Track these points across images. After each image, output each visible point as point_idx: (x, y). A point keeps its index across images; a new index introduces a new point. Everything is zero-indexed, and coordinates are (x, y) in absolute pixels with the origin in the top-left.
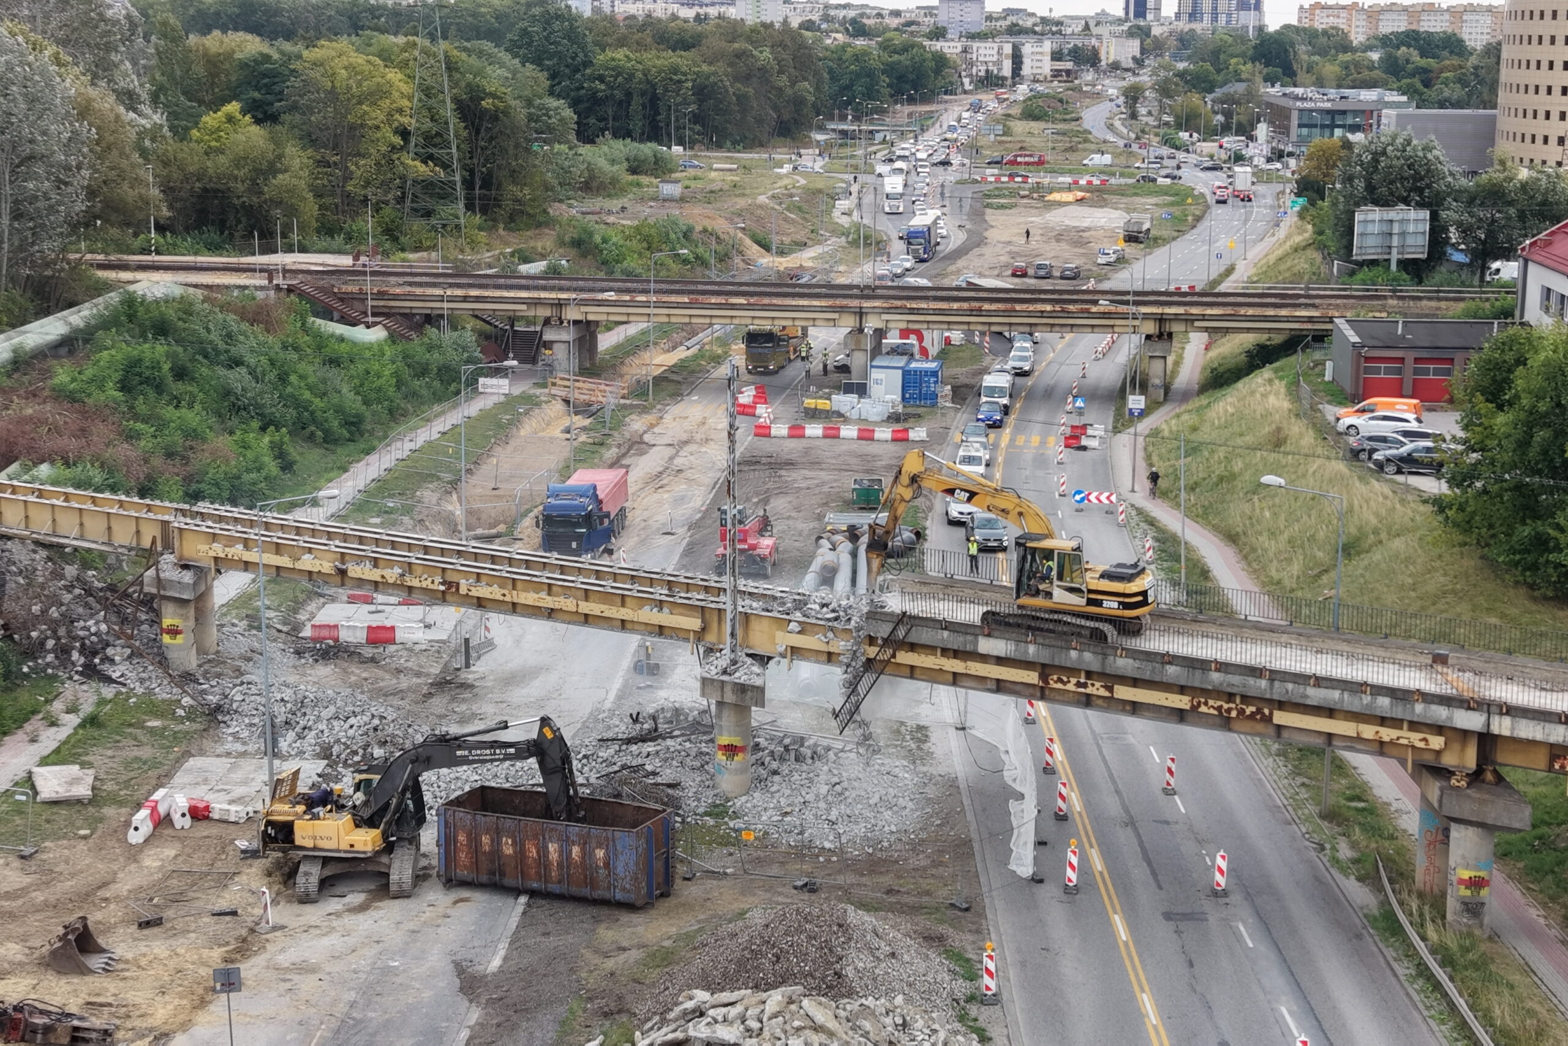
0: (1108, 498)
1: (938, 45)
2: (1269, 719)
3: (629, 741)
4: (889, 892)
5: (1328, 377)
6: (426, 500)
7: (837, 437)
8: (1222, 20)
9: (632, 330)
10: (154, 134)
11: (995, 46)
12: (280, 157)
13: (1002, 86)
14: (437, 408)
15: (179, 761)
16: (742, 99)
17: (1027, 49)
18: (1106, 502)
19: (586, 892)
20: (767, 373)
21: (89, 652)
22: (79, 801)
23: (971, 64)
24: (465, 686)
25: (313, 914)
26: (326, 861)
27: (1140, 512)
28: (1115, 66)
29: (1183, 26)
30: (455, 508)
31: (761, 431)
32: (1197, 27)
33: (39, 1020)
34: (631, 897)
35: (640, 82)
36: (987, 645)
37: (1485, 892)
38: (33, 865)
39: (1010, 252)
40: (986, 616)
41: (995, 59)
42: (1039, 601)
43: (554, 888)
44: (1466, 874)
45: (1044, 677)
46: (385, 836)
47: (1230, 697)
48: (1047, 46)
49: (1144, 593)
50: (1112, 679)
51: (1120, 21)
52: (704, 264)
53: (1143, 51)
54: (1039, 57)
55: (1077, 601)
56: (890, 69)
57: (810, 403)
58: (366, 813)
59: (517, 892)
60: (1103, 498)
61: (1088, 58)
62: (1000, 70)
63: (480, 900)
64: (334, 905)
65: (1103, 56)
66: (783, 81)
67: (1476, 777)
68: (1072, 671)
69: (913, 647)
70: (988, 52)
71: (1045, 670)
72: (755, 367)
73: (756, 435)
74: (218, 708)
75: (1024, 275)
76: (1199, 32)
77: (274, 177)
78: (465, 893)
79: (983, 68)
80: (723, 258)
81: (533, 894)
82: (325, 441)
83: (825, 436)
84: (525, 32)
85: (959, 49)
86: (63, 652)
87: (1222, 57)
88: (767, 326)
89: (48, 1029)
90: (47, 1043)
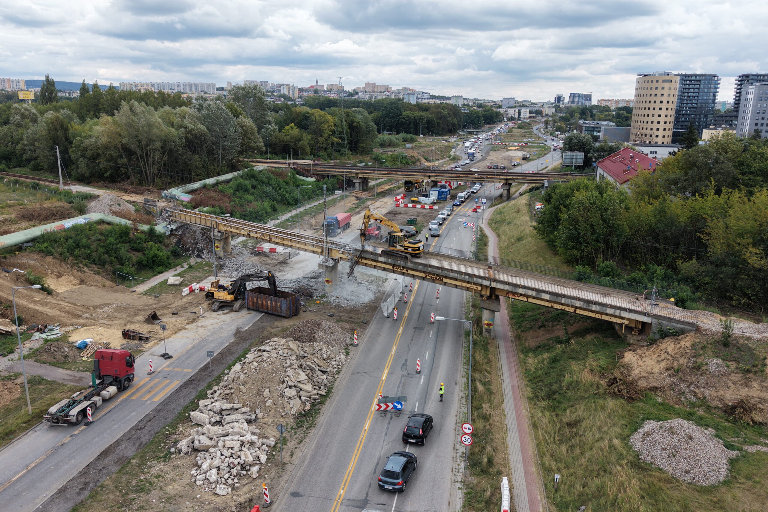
1: (499, 110)
2: (442, 280)
3: (311, 278)
4: (350, 318)
6: (305, 219)
7: (415, 207)
8: (580, 103)
9: (383, 180)
10: (274, 131)
11: (514, 110)
12: (302, 137)
13: (515, 120)
15: (206, 277)
16: (439, 124)
17: (522, 111)
19: (276, 313)
20: (409, 191)
21: (199, 251)
22: (176, 285)
23: (507, 115)
24: (287, 263)
25: (214, 314)
26: (221, 302)
27: (481, 228)
28: (547, 115)
29: (569, 105)
30: (313, 221)
32: (573, 105)
33: (132, 334)
34: (285, 315)
35: (413, 119)
36: (380, 259)
37: (491, 327)
38: (157, 299)
40: (382, 251)
41: (514, 113)
42: (394, 248)
43: (270, 312)
44: (486, 322)
45: (393, 267)
46: (235, 297)
47: (434, 275)
48: (528, 110)
49: (419, 248)
50: (408, 269)
51: (552, 103)
52: (409, 164)
53: (556, 111)
54: (525, 113)
55: (402, 249)
56: (484, 116)
57: (413, 199)
58: (231, 291)
59: (262, 312)
61: (539, 113)
62: (515, 116)
63: (254, 313)
64: (220, 312)
65: (544, 113)
66: (450, 119)
67: (489, 298)
68: (400, 266)
69: (366, 259)
70: (512, 112)
71: (394, 266)
72: (406, 190)
73: (396, 206)
74: (223, 266)
75: (491, 168)
77: (300, 142)
78: (251, 312)
79: (510, 116)
80: (414, 163)
81: (266, 313)
83: (413, 207)
84: (386, 107)
85: (505, 111)
86: (193, 251)
87: (573, 113)
88: (410, 180)
89: (133, 336)
90: (133, 339)
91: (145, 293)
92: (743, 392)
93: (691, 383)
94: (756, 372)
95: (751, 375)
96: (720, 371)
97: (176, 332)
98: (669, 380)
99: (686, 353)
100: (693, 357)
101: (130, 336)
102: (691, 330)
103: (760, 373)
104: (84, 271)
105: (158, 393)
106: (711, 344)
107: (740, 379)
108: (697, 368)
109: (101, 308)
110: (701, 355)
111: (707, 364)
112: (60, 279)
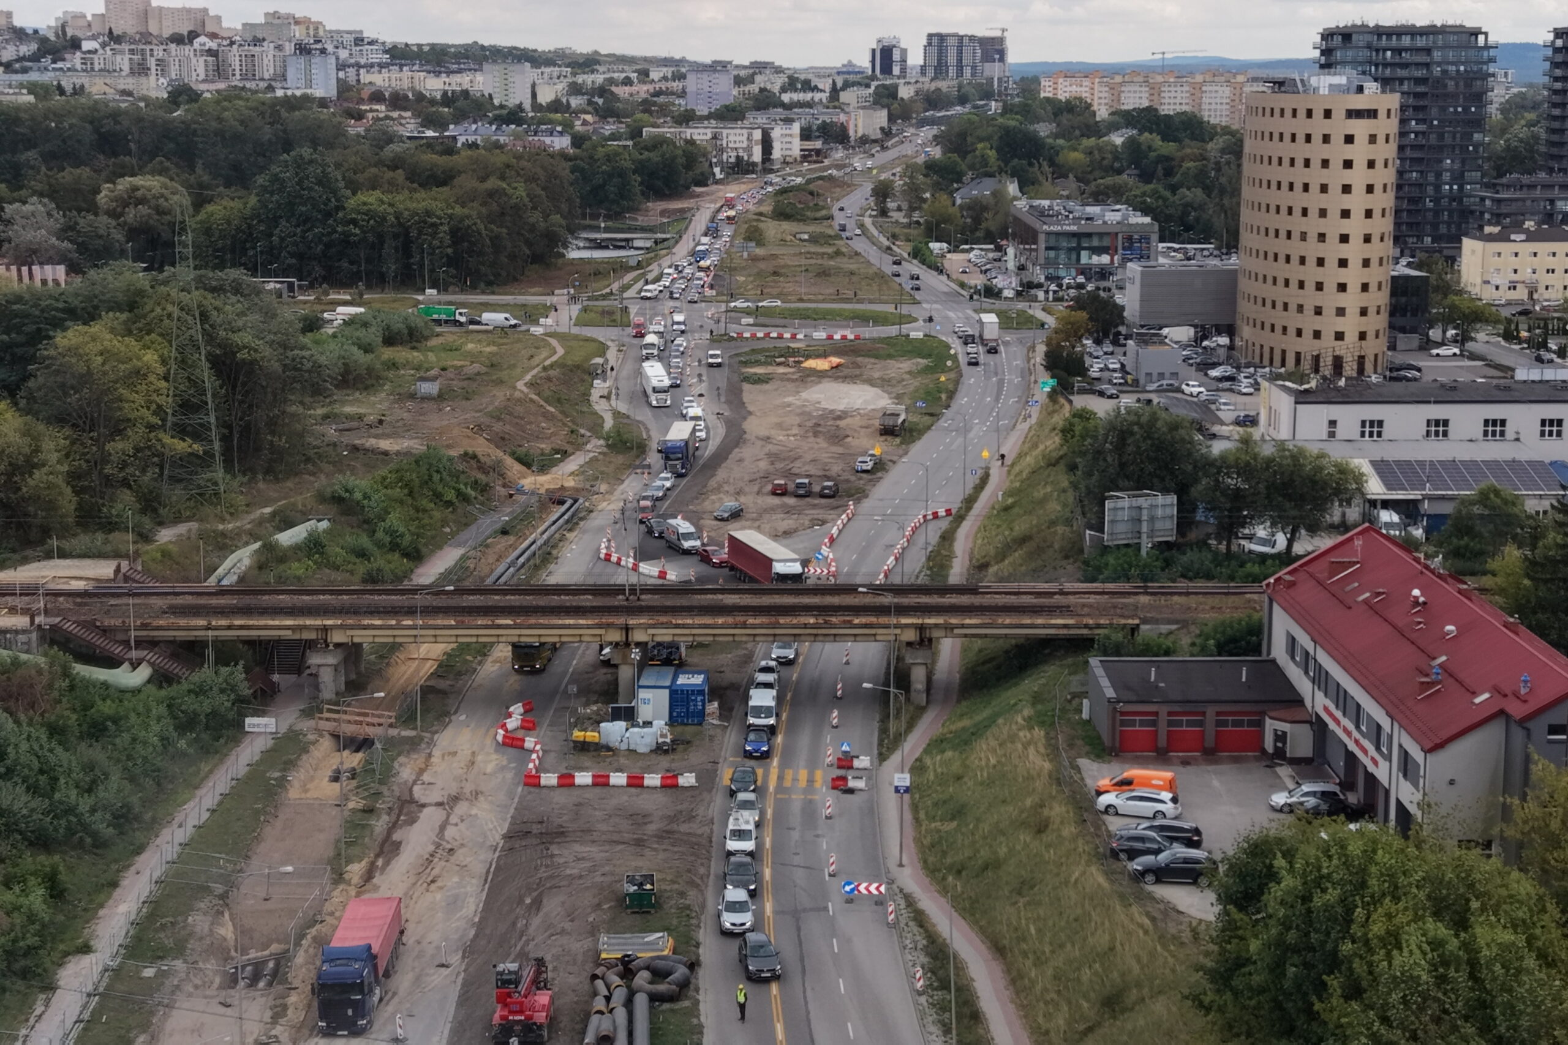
0: (877, 888)
1: (688, 133)
5: (1085, 715)
6: (198, 929)
7: (607, 784)
8: (967, 72)
11: (745, 132)
12: (37, 450)
13: (753, 172)
14: (205, 767)
16: (495, 239)
17: (777, 133)
18: (875, 892)
23: (722, 150)
27: (910, 901)
28: (864, 140)
29: (929, 84)
30: (227, 931)
31: (531, 781)
32: (943, 84)
35: (392, 226)
39: (769, 455)
41: (745, 145)
48: (796, 128)
51: (867, 80)
53: (891, 119)
54: (788, 139)
56: (641, 168)
57: (578, 734)
60: (873, 889)
61: (836, 135)
62: (750, 156)
65: (851, 133)
66: (534, 217)
70: (738, 138)
72: (521, 667)
73: (526, 784)
75: (784, 493)
76: (944, 90)
77: (31, 474)
79: (734, 154)
82: (94, 846)
83: (595, 784)
85: (709, 136)
87: (969, 139)
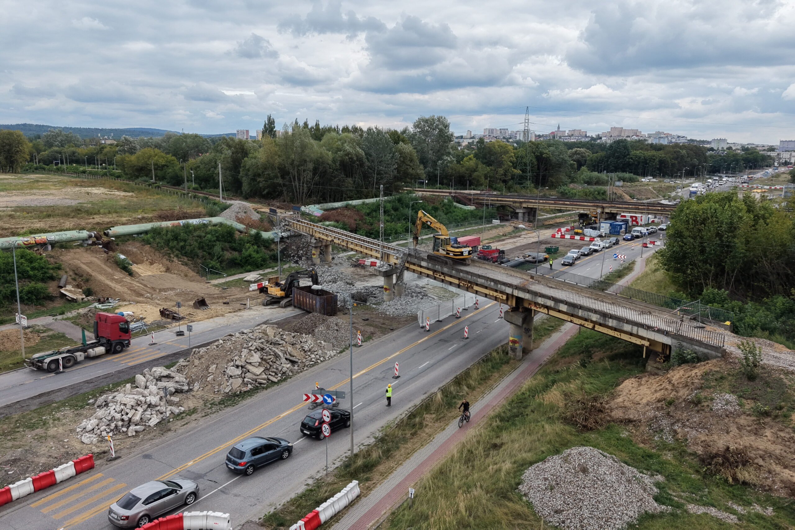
1: (769, 153)
2: (473, 288)
7: (574, 239)
12: (477, 167)
21: (299, 257)
22: (250, 281)
25: (262, 308)
26: (273, 298)
27: (633, 262)
33: (169, 313)
35: (642, 160)
38: (223, 290)
40: (427, 256)
42: (437, 253)
45: (433, 273)
46: (285, 294)
47: (469, 282)
50: (446, 275)
55: (444, 253)
57: (576, 230)
58: (284, 288)
63: (297, 310)
67: (515, 310)
68: (439, 272)
69: (413, 264)
73: (552, 237)
81: (306, 311)
83: (570, 238)
86: (294, 257)
89: (168, 315)
90: (168, 318)
91: (216, 286)
92: (747, 440)
93: (678, 421)
94: (776, 416)
95: (768, 420)
96: (727, 410)
97: (212, 318)
98: (651, 414)
99: (693, 383)
100: (697, 389)
101: (166, 314)
102: (716, 357)
103: (781, 419)
104: (173, 261)
105: (140, 359)
106: (733, 375)
107: (750, 423)
108: (697, 402)
109: (165, 291)
110: (710, 388)
111: (712, 399)
112: (152, 266)
